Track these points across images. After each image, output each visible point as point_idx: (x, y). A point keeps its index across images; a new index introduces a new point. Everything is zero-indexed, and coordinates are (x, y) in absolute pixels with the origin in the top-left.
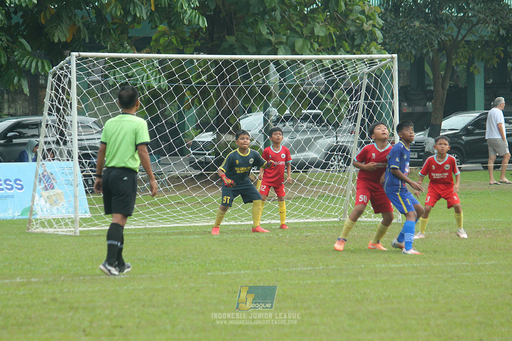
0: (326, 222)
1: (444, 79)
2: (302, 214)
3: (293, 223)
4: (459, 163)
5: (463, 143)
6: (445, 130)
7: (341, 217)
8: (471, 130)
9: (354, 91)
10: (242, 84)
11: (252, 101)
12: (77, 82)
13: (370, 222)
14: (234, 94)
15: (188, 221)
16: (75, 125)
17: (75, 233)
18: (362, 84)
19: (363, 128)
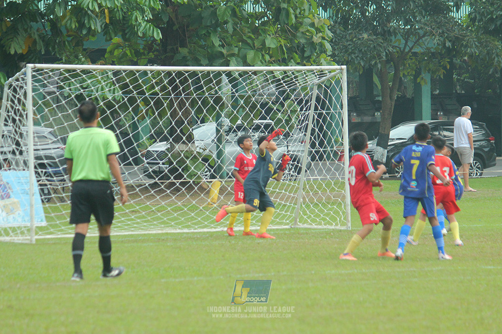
0: (277, 230)
1: (392, 89)
2: (254, 222)
6: (393, 140)
7: (292, 225)
9: (304, 102)
10: (195, 95)
11: (205, 111)
12: (33, 94)
13: (320, 229)
14: (187, 104)
15: (142, 229)
16: (31, 135)
17: (31, 241)
18: (312, 94)
19: (313, 138)
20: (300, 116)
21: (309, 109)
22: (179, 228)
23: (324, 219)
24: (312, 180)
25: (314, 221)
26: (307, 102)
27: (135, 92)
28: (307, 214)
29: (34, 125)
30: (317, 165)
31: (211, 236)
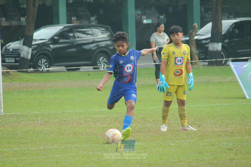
4: (47, 66)
5: (51, 50)
6: (36, 40)
8: (57, 40)
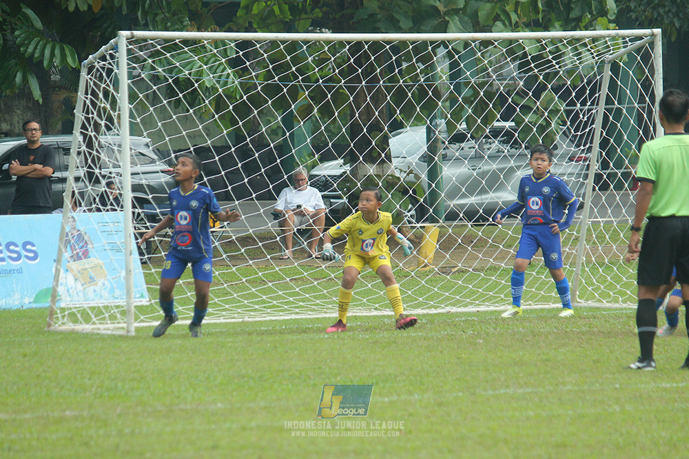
0: (542, 310)
2: (502, 296)
3: (487, 312)
9: (588, 92)
10: (401, 81)
11: (418, 109)
12: (130, 81)
13: (616, 309)
14: (388, 98)
15: (314, 310)
16: (127, 153)
17: (128, 331)
18: (601, 78)
19: (604, 154)
20: (581, 116)
21: (595, 103)
22: (376, 309)
23: (622, 294)
24: (602, 224)
25: (604, 295)
26: (593, 92)
27: (300, 78)
28: (593, 284)
29: (130, 135)
30: (610, 200)
31: (432, 322)
